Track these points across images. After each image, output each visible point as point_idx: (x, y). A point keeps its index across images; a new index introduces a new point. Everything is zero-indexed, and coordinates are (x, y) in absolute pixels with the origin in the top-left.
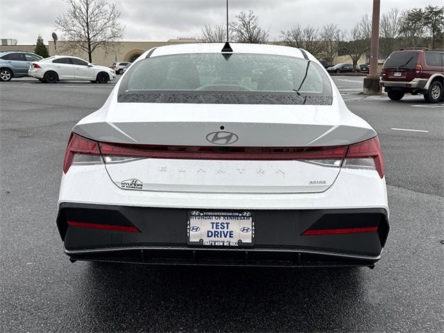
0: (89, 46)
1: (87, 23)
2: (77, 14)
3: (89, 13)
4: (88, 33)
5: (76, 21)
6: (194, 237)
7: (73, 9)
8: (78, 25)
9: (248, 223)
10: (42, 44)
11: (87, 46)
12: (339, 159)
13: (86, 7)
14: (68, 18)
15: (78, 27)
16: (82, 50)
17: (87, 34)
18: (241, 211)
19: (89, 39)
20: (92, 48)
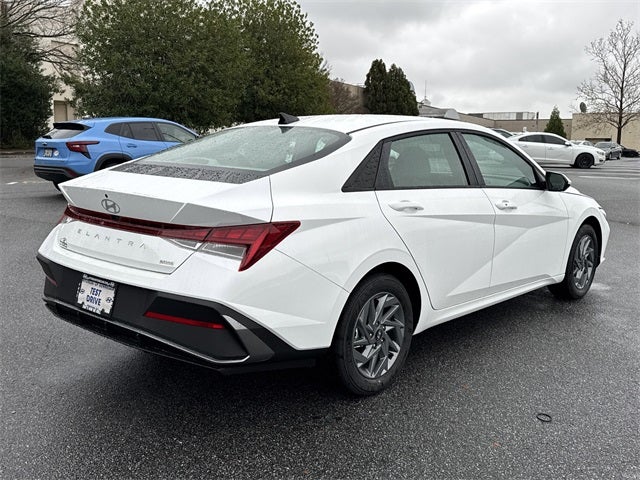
0: (621, 118)
1: (622, 88)
2: (609, 76)
3: (626, 75)
4: (621, 102)
5: (606, 86)
6: (81, 298)
7: (603, 70)
8: (610, 91)
9: (111, 294)
10: (558, 117)
11: (617, 119)
12: (200, 241)
13: (623, 67)
14: (595, 83)
15: (608, 96)
16: (608, 124)
17: (619, 103)
18: (110, 281)
19: (621, 109)
20: (624, 121)
